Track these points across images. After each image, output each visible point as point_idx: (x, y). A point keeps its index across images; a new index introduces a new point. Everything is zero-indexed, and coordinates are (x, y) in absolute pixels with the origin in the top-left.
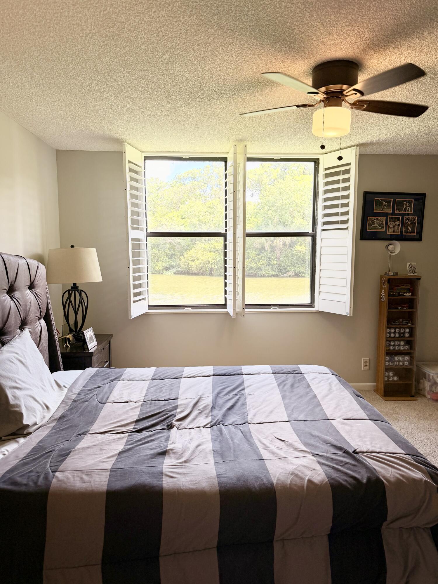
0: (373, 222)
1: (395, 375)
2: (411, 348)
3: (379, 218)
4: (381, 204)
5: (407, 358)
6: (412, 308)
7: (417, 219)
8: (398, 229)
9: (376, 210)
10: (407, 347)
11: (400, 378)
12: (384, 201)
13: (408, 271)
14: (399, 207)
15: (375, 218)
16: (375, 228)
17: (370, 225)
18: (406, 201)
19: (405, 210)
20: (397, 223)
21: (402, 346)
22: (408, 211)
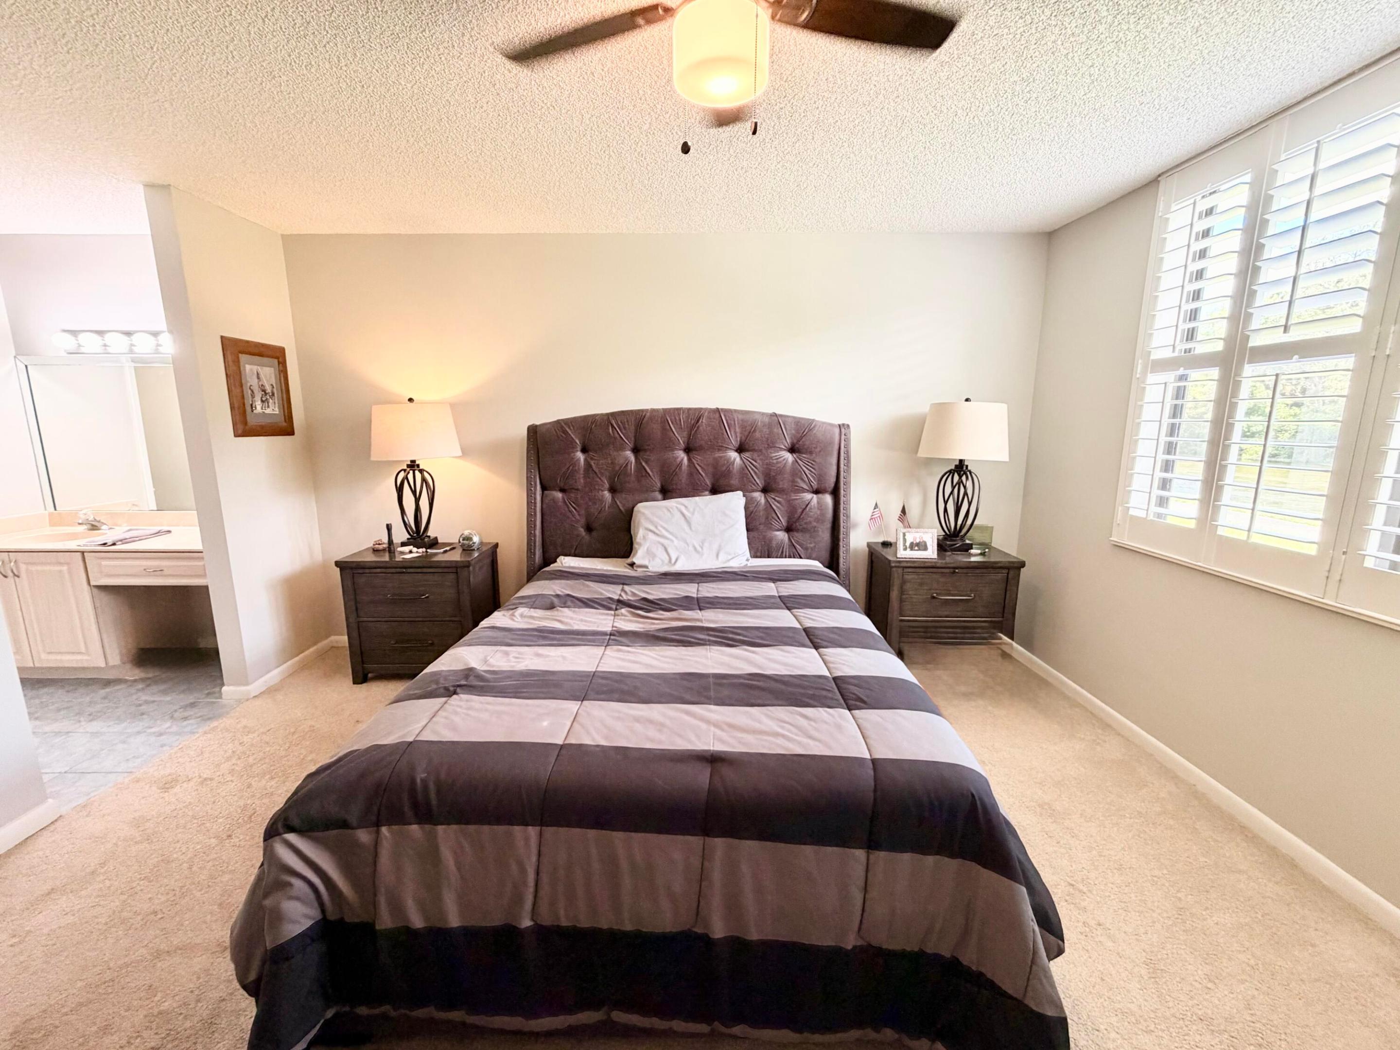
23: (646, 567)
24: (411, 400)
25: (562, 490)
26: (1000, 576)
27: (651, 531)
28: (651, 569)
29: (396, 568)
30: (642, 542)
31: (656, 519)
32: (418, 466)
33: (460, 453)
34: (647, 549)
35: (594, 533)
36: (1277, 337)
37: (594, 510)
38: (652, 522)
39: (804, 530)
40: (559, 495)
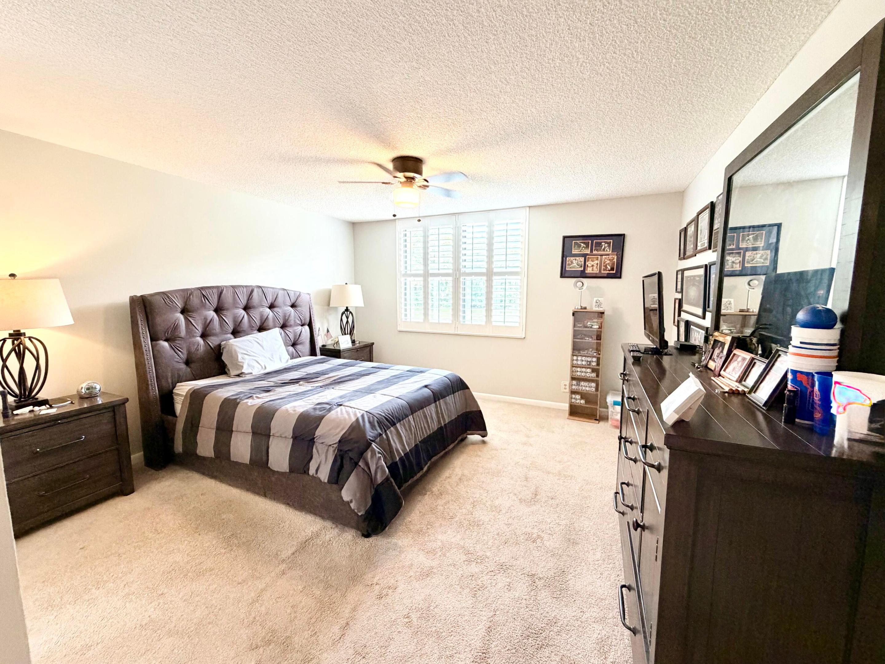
0: (572, 262)
1: (582, 398)
2: (598, 376)
3: (577, 258)
4: (579, 246)
5: (593, 385)
6: (600, 339)
7: (616, 258)
8: (597, 268)
9: (575, 251)
10: (594, 375)
11: (587, 402)
12: (582, 243)
13: (594, 305)
14: (598, 248)
15: (574, 258)
16: (574, 267)
17: (569, 265)
18: (604, 242)
19: (604, 250)
20: (596, 262)
21: (589, 374)
22: (607, 251)
23: (251, 373)
24: (13, 275)
25: (166, 340)
26: (368, 349)
27: (245, 354)
28: (254, 374)
29: (45, 423)
30: (243, 361)
31: (245, 348)
32: (24, 334)
33: (70, 321)
34: (248, 364)
35: (192, 365)
36: (436, 271)
37: (193, 349)
38: (244, 349)
39: (301, 343)
40: (166, 344)
